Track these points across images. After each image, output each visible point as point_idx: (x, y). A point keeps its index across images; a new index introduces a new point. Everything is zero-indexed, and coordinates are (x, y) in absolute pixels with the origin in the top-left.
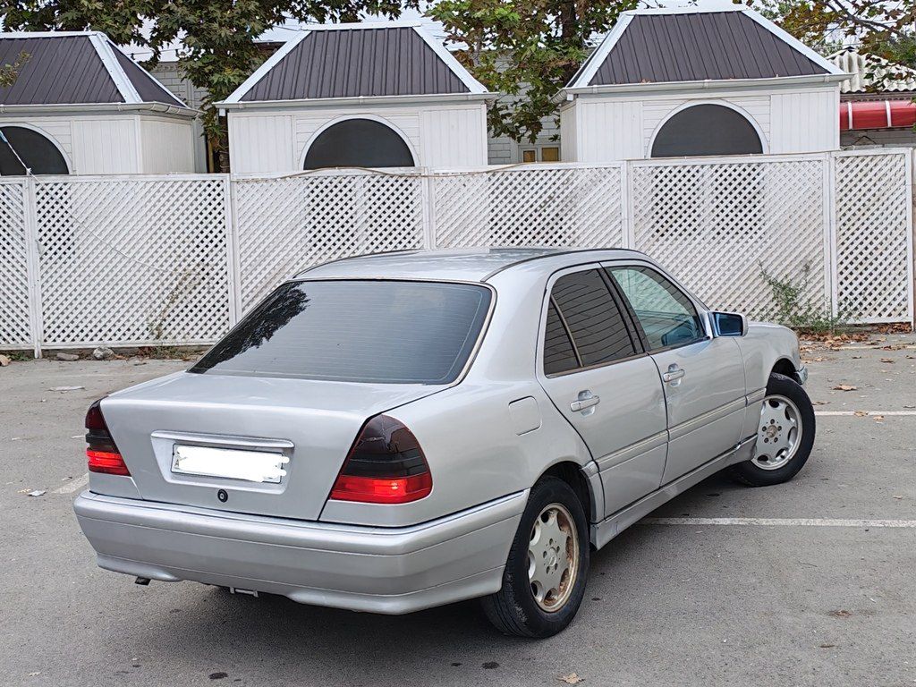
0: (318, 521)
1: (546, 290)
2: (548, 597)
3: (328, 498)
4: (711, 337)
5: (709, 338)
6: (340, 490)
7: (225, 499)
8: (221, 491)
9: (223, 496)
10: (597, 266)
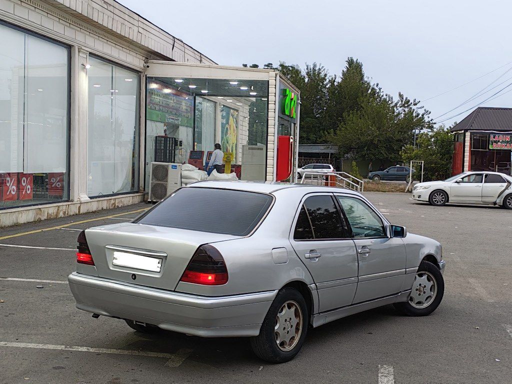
0: (174, 291)
1: (301, 201)
2: (282, 344)
3: (180, 280)
4: (389, 237)
5: (388, 237)
6: (185, 277)
7: (135, 279)
8: (134, 275)
9: (134, 276)
10: (331, 194)
